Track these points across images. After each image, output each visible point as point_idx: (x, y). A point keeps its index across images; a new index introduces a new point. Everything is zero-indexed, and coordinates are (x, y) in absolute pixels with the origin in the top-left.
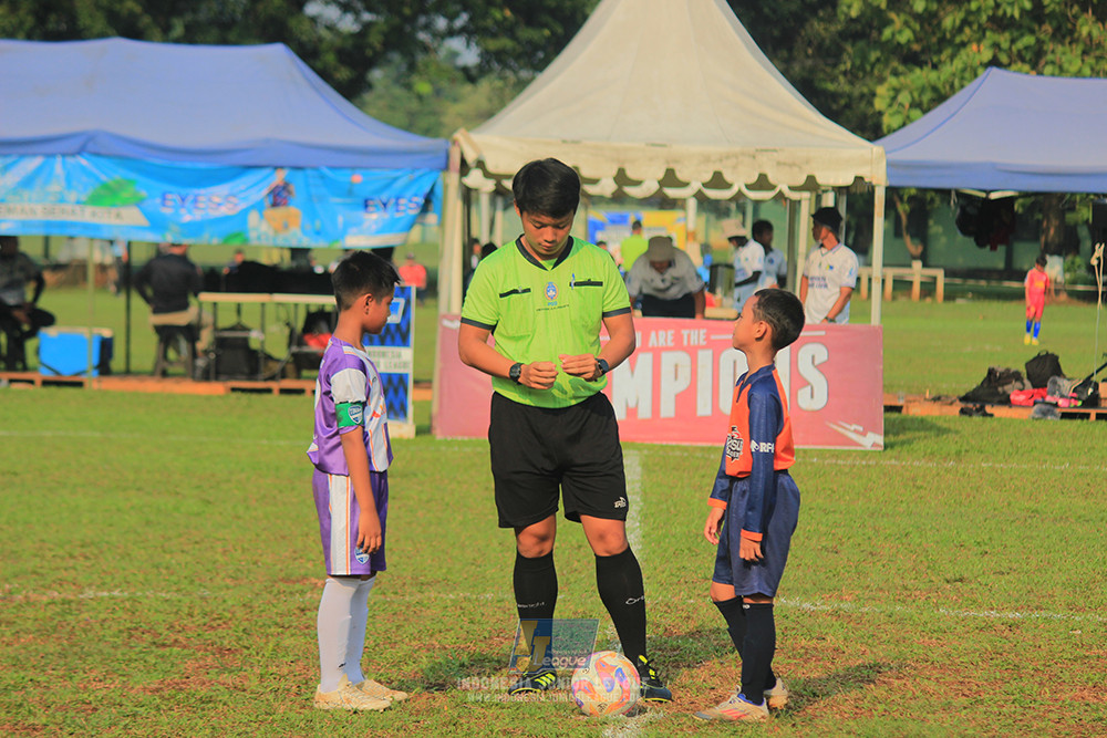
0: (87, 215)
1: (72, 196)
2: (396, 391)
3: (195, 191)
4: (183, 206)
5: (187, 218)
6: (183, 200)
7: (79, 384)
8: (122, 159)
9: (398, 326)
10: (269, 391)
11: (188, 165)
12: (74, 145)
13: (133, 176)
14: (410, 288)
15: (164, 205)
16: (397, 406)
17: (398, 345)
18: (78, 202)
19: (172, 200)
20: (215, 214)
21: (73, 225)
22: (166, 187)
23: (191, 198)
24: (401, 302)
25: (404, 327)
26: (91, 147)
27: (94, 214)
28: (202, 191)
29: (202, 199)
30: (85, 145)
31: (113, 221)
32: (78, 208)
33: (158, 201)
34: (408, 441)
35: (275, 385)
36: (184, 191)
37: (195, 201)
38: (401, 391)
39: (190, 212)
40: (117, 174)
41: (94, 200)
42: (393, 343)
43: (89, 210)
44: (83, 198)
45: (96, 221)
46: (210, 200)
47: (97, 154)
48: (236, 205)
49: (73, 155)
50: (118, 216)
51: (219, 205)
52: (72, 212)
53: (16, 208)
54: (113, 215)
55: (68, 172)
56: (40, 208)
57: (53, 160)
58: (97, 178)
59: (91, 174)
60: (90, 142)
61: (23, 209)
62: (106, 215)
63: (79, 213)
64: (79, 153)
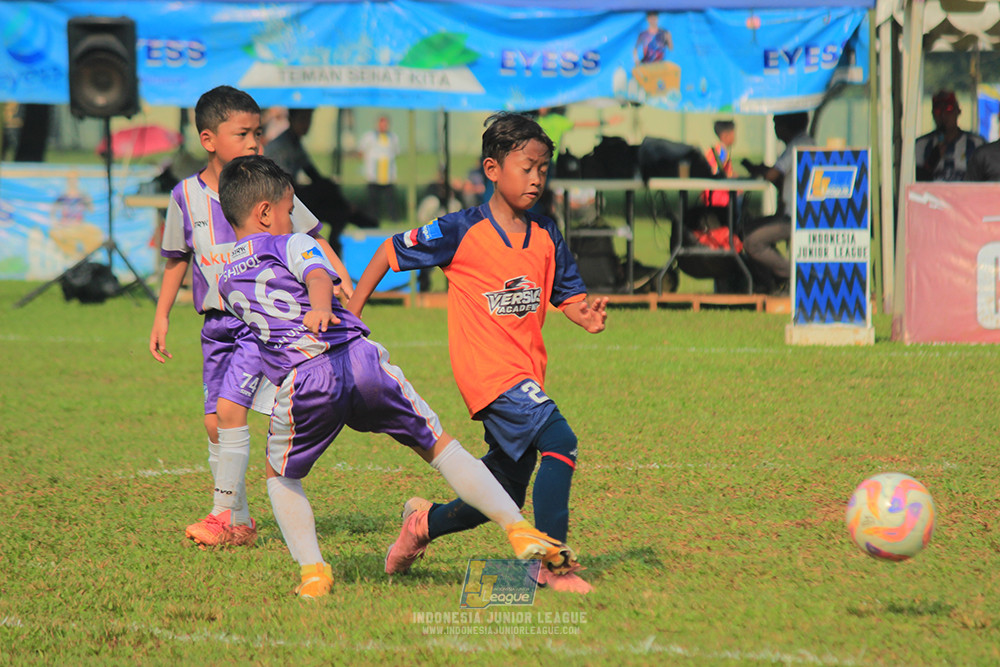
0: (402, 80)
1: (385, 55)
2: (850, 286)
3: (544, 45)
6: (529, 58)
7: (399, 302)
9: (850, 202)
10: (645, 306)
13: (463, 27)
14: (866, 152)
15: (504, 65)
16: (852, 306)
17: (852, 227)
18: (392, 63)
19: (513, 57)
21: (387, 94)
22: (506, 42)
24: (855, 170)
25: (858, 205)
27: (412, 78)
29: (551, 55)
31: (439, 87)
32: (392, 71)
33: (497, 59)
34: (866, 349)
35: (652, 298)
36: (529, 46)
37: (545, 58)
38: (856, 284)
41: (412, 60)
42: (845, 224)
43: (406, 72)
44: (399, 56)
45: (415, 86)
48: (597, 61)
49: (385, 2)
50: (444, 80)
51: (576, 62)
52: (385, 76)
53: (312, 73)
54: (437, 80)
55: (379, 24)
56: (345, 71)
57: (359, 8)
58: (415, 31)
59: (406, 26)
61: (323, 73)
62: (429, 78)
63: (394, 77)
64: (393, 1)
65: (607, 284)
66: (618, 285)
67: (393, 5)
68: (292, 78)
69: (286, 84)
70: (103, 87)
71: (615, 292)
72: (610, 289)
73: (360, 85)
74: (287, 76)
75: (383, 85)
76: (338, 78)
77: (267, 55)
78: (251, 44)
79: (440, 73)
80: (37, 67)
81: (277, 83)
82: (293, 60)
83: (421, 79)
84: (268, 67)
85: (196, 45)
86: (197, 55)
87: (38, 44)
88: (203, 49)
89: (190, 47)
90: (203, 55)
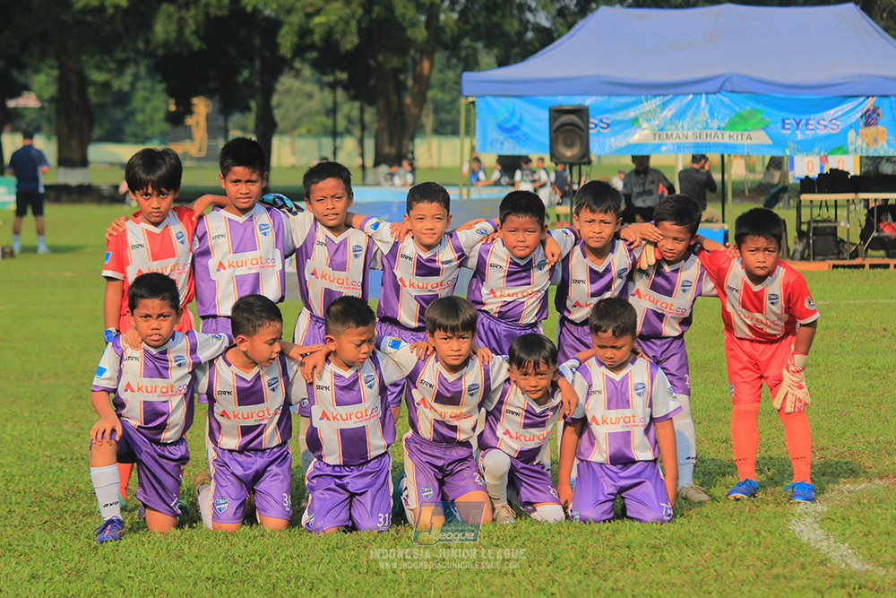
0: (725, 138)
1: (715, 124)
3: (806, 117)
4: (797, 129)
5: (800, 137)
6: (798, 124)
8: (751, 94)
11: (801, 97)
12: (715, 85)
13: (759, 107)
15: (784, 128)
18: (719, 129)
19: (789, 124)
20: (822, 132)
22: (785, 115)
23: (803, 122)
26: (727, 86)
27: (730, 137)
28: (812, 117)
29: (811, 122)
30: (722, 86)
31: (745, 142)
32: (718, 132)
33: (780, 125)
35: (866, 262)
36: (798, 118)
37: (807, 124)
39: (803, 133)
40: (749, 106)
41: (731, 126)
43: (727, 134)
44: (723, 125)
45: (732, 141)
46: (818, 123)
47: (733, 92)
48: (838, 126)
49: (714, 93)
50: (749, 137)
51: (825, 126)
52: (716, 135)
53: (672, 135)
54: (745, 137)
55: (711, 106)
56: (690, 133)
57: (699, 97)
58: (733, 110)
59: (727, 107)
60: (727, 83)
61: (678, 134)
62: (740, 137)
63: (720, 136)
64: (719, 92)
65: (833, 254)
66: (839, 255)
67: (719, 95)
68: (660, 138)
69: (657, 141)
70: (570, 145)
71: (838, 259)
72: (835, 257)
73: (699, 141)
74: (657, 136)
75: (716, 140)
76: (687, 138)
77: (645, 125)
78: (636, 119)
79: (746, 134)
80: (514, 134)
81: (652, 141)
82: (660, 127)
83: (735, 137)
84: (646, 132)
85: (605, 120)
86: (605, 126)
87: (515, 122)
88: (608, 122)
89: (601, 121)
90: (608, 125)
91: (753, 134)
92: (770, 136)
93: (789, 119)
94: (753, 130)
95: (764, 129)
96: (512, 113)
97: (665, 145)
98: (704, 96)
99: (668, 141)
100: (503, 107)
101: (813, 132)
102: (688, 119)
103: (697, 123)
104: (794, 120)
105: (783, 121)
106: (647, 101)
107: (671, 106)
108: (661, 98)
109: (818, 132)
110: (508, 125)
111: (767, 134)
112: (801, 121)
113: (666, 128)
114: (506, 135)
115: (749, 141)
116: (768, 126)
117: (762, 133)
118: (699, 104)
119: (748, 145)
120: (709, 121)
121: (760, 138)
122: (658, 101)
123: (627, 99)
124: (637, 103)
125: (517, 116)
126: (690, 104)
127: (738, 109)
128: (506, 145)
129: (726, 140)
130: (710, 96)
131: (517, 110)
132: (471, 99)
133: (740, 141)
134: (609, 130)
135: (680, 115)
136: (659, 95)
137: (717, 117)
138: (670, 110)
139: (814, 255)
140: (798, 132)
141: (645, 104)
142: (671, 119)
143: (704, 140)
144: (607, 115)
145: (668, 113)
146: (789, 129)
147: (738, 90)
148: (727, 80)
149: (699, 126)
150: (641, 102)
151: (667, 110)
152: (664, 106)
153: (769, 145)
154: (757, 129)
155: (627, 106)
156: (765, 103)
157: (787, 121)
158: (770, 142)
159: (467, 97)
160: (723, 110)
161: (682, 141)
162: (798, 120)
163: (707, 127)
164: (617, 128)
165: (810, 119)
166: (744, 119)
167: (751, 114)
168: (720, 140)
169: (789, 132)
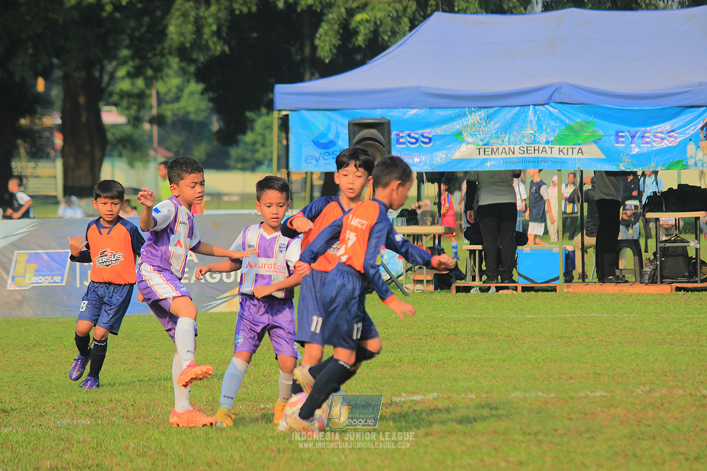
0: (553, 152)
1: (543, 138)
3: (643, 129)
4: (632, 143)
5: (636, 150)
6: (633, 137)
8: (583, 105)
11: (636, 108)
12: (543, 96)
15: (617, 142)
18: (547, 143)
19: (623, 137)
20: (658, 146)
21: (545, 160)
22: (619, 127)
26: (557, 97)
27: (560, 151)
28: (648, 128)
30: (552, 97)
31: (576, 156)
32: (547, 146)
33: (613, 138)
36: (633, 130)
40: (579, 118)
41: (560, 140)
43: (556, 148)
44: (552, 139)
45: (562, 156)
47: (561, 103)
49: (543, 105)
50: (580, 151)
51: (663, 139)
52: (544, 150)
53: (498, 149)
54: (576, 151)
55: (539, 119)
56: (517, 148)
57: (526, 108)
58: (562, 122)
59: (556, 119)
60: (556, 94)
61: (504, 148)
62: (570, 150)
63: (549, 150)
64: (547, 104)
65: (684, 277)
66: (690, 277)
67: (546, 106)
68: (485, 153)
69: (482, 156)
71: (689, 282)
73: (525, 155)
74: (482, 151)
75: (544, 155)
76: (513, 153)
77: (470, 140)
78: (460, 133)
79: (578, 147)
80: (330, 151)
81: (477, 156)
82: (485, 142)
83: (565, 151)
84: (470, 146)
85: (425, 135)
86: (427, 140)
87: (331, 136)
88: (429, 136)
89: (423, 136)
90: (430, 139)
91: (584, 148)
92: (602, 149)
93: (623, 132)
94: (584, 144)
95: (595, 142)
96: (328, 128)
97: (491, 160)
98: (531, 107)
99: (494, 156)
100: (319, 121)
101: (649, 145)
102: (515, 133)
103: (524, 137)
104: (629, 132)
105: (617, 133)
106: (470, 113)
107: (496, 119)
108: (486, 110)
109: (654, 144)
110: (324, 141)
111: (598, 146)
112: (636, 132)
113: (491, 142)
114: (324, 151)
115: (580, 155)
116: (600, 139)
117: (594, 146)
118: (527, 116)
119: (579, 159)
120: (537, 134)
121: (592, 152)
122: (483, 113)
123: (450, 112)
124: (459, 116)
125: (333, 130)
126: (517, 116)
127: (568, 121)
128: (321, 161)
129: (556, 154)
130: (537, 107)
131: (333, 124)
132: (284, 113)
133: (570, 155)
134: (431, 144)
135: (506, 128)
136: (485, 108)
137: (546, 130)
138: (495, 124)
139: (662, 277)
140: (633, 145)
141: (469, 116)
142: (497, 133)
143: (532, 155)
144: (429, 130)
145: (494, 126)
146: (623, 142)
147: (568, 102)
148: (556, 90)
149: (525, 140)
150: (465, 115)
151: (493, 122)
152: (489, 118)
153: (601, 160)
154: (589, 143)
155: (450, 119)
156: (597, 115)
157: (620, 134)
158: (603, 157)
159: (280, 111)
160: (552, 123)
161: (508, 156)
162: (633, 133)
163: (535, 141)
164: (438, 143)
165: (646, 132)
166: (575, 131)
167: (582, 127)
168: (549, 155)
169: (624, 145)
